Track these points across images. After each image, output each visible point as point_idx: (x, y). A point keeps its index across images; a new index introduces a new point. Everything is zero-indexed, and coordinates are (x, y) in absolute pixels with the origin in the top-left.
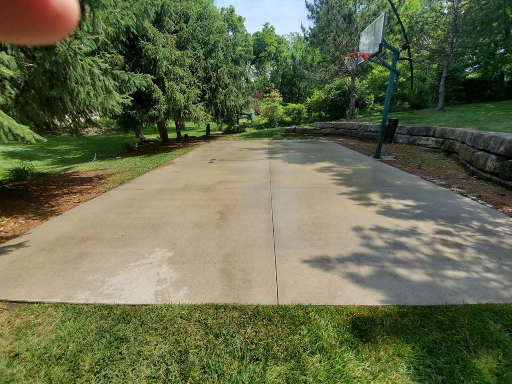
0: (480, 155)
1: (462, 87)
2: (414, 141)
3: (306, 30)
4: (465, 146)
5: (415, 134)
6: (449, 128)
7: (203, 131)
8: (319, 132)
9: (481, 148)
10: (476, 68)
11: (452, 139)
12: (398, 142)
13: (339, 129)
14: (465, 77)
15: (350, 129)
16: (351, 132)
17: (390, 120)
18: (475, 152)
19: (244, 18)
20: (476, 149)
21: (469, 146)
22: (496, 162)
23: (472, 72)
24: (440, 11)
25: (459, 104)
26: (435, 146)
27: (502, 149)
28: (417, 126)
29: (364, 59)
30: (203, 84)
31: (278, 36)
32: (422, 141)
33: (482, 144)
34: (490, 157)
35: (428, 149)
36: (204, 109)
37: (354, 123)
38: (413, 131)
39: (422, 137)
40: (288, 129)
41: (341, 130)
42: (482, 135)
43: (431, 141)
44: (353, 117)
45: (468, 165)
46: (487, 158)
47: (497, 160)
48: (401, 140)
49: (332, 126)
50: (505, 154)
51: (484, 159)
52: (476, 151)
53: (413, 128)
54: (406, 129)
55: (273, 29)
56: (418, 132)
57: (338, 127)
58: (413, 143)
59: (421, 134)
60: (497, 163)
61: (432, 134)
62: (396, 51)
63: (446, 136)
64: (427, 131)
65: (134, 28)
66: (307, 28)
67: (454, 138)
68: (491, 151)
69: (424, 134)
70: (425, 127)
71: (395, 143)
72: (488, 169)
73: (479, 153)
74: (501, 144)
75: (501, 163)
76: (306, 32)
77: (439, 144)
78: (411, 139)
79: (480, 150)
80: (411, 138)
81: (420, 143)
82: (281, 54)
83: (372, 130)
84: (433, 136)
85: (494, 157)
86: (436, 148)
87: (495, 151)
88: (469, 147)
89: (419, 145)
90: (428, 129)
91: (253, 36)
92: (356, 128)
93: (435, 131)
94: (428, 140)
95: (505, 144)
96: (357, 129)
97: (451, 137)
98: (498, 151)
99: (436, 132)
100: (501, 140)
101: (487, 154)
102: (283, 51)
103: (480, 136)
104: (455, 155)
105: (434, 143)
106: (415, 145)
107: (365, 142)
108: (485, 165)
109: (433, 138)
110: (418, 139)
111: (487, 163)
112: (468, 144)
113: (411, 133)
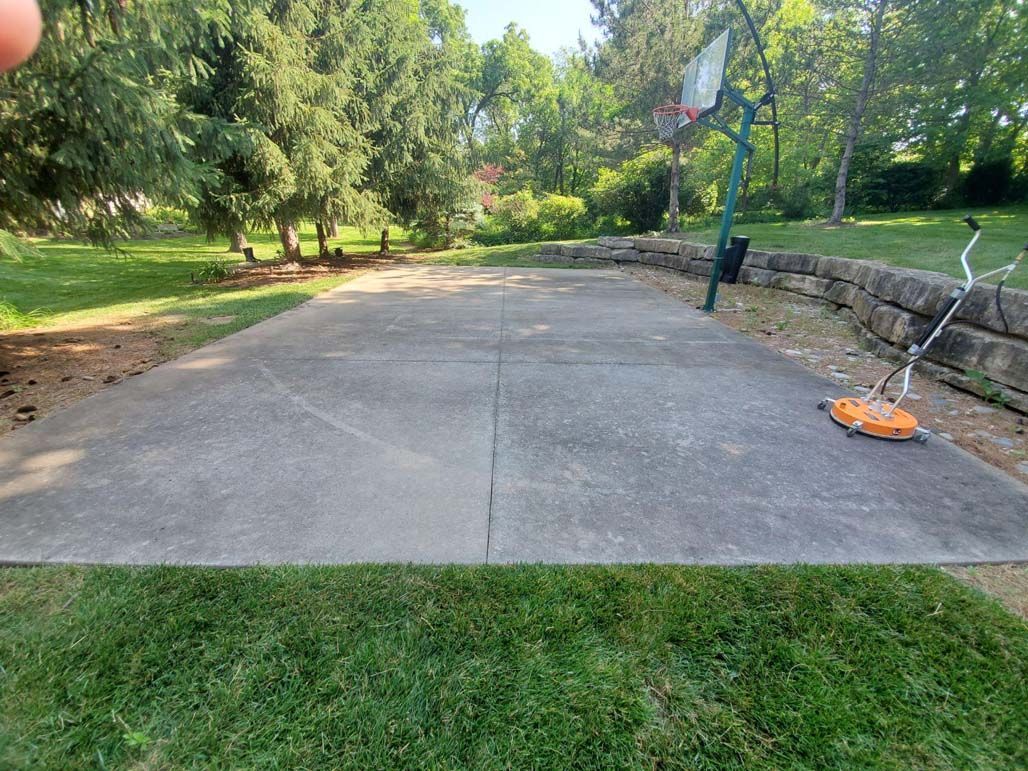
0: (885, 312)
1: (881, 180)
2: (779, 281)
3: (588, 47)
4: (864, 293)
5: (781, 268)
6: (841, 259)
7: (375, 243)
8: (607, 256)
9: (888, 299)
10: (912, 143)
11: (845, 281)
12: (750, 283)
13: (644, 251)
14: (889, 160)
15: (665, 253)
16: (666, 258)
17: (734, 240)
18: (877, 306)
19: (466, 11)
20: (881, 301)
21: (870, 294)
22: (909, 326)
23: (904, 151)
24: (844, 29)
25: (874, 213)
26: (815, 293)
27: (920, 302)
28: (787, 252)
29: (690, 118)
30: (374, 145)
31: (535, 54)
32: (794, 282)
33: (891, 293)
34: (900, 316)
35: (802, 296)
36: (376, 199)
37: (673, 241)
38: (778, 262)
39: (792, 274)
40: (547, 246)
41: (648, 254)
42: (893, 275)
43: (809, 284)
44: (674, 230)
45: (864, 331)
46: (896, 319)
47: (912, 323)
48: (756, 279)
49: (632, 245)
50: (925, 312)
51: (891, 319)
52: (879, 304)
53: (780, 256)
54: (767, 257)
55: (524, 37)
56: (788, 264)
57: (644, 248)
58: (776, 286)
59: (792, 267)
60: (912, 328)
61: (810, 269)
62: (749, 107)
63: (836, 274)
64: (803, 265)
65: (226, 28)
66: (590, 44)
67: (848, 279)
68: (904, 305)
69: (798, 268)
70: (800, 256)
71: (746, 283)
72: (894, 339)
73: (884, 308)
74: (920, 294)
75: (916, 328)
76: (587, 51)
77: (822, 290)
78: (775, 277)
79: (887, 303)
80: (774, 274)
81: (790, 286)
82: (541, 92)
83: (705, 256)
84: (813, 274)
85: (906, 316)
86: (816, 297)
87: (910, 306)
88: (870, 297)
89: (787, 289)
90: (804, 261)
91: (483, 48)
92: (675, 252)
93: (817, 264)
94: (803, 280)
95: (926, 294)
96: (677, 254)
97: (842, 277)
98: (916, 306)
99: (819, 266)
100: (921, 285)
101: (896, 310)
102: (545, 85)
103: (890, 275)
104: (847, 310)
105: (813, 286)
106: (781, 289)
107: (689, 278)
108: (891, 330)
109: (812, 278)
110: (787, 277)
111: (895, 327)
112: (869, 290)
113: (774, 266)
